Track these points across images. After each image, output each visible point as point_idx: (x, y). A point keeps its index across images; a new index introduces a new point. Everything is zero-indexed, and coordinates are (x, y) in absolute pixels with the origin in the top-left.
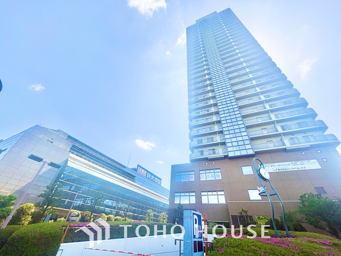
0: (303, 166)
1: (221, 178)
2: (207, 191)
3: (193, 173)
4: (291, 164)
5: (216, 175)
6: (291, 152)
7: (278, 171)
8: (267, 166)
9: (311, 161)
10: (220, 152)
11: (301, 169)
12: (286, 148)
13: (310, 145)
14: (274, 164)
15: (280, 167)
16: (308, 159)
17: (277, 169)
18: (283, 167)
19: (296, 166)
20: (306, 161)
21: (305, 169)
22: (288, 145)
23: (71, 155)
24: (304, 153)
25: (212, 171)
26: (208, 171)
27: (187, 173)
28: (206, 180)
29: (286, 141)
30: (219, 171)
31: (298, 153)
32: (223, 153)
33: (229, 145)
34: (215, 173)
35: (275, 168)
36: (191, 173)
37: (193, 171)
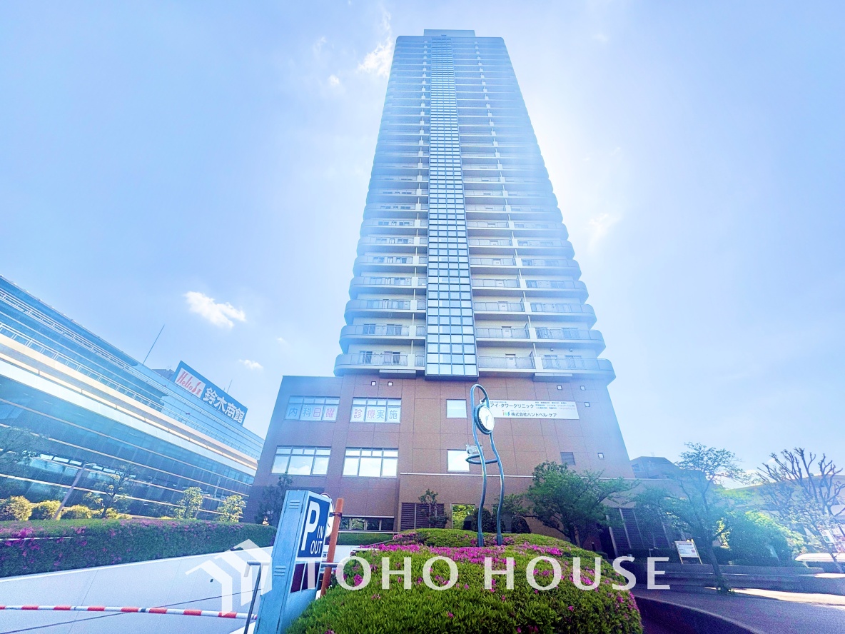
0: (552, 411)
1: (398, 421)
2: (360, 448)
3: (337, 401)
4: (535, 407)
5: (389, 413)
6: (541, 383)
7: (511, 416)
8: (495, 404)
9: (568, 403)
10: (409, 361)
11: (548, 417)
12: (534, 374)
13: (573, 374)
14: (508, 402)
15: (517, 410)
16: (564, 400)
17: (511, 414)
18: (521, 410)
19: (543, 411)
20: (560, 402)
21: (555, 418)
22: (540, 369)
24: (560, 388)
25: (383, 403)
26: (372, 403)
27: (320, 401)
28: (365, 422)
29: (539, 361)
30: (397, 403)
31: (552, 386)
32: (416, 365)
33: (432, 348)
34: (388, 407)
35: (507, 409)
36: (331, 402)
37: (336, 398)
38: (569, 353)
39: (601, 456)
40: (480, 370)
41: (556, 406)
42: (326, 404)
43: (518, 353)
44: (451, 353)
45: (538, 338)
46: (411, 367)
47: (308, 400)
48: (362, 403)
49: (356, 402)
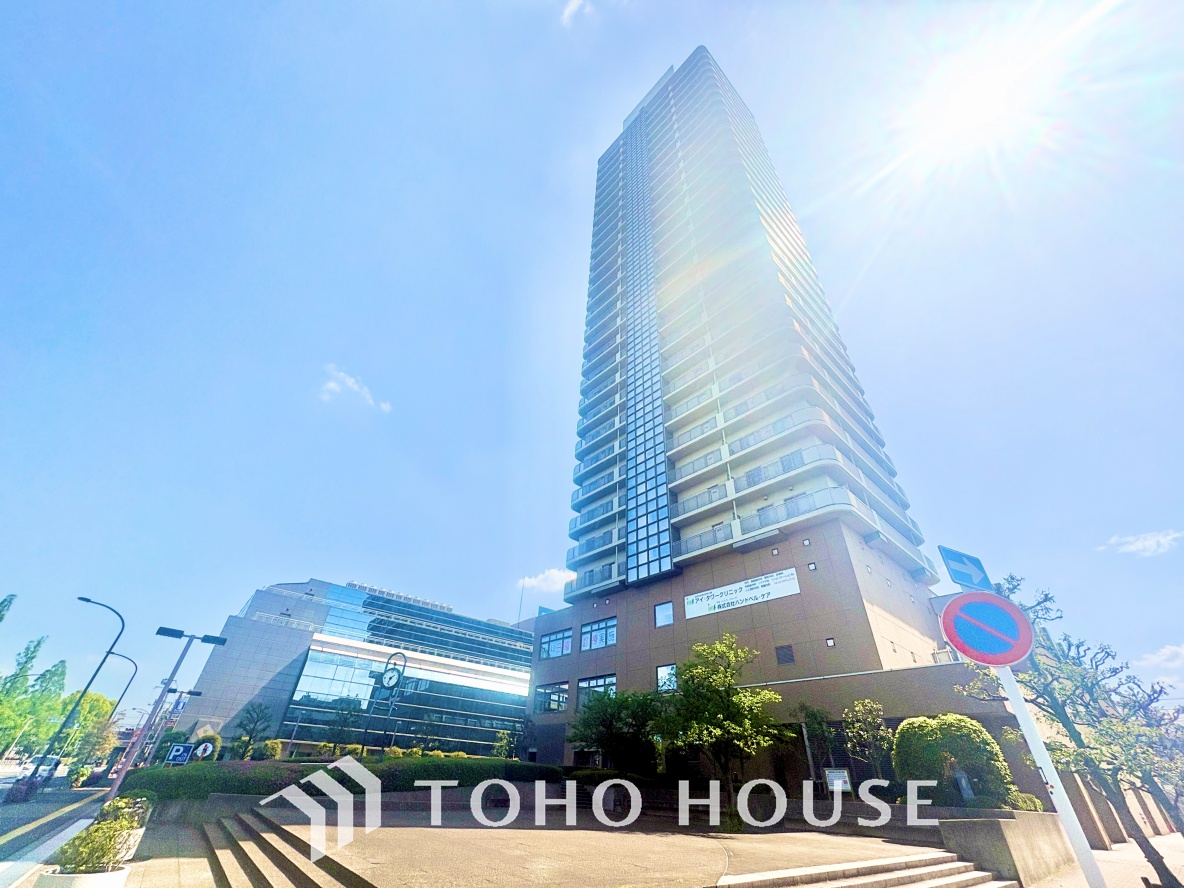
0: (765, 590)
1: (615, 642)
2: (588, 679)
3: (571, 633)
4: (744, 589)
5: (608, 635)
7: (717, 610)
8: (700, 598)
9: (786, 572)
11: (760, 600)
14: (716, 591)
15: (723, 600)
16: (779, 569)
17: (716, 607)
18: (728, 599)
19: (752, 594)
20: (775, 574)
21: (769, 598)
23: (317, 636)
24: (775, 552)
25: (603, 625)
26: (595, 627)
27: (560, 636)
28: (591, 650)
29: (736, 525)
30: (614, 622)
31: (765, 553)
32: (619, 575)
33: (632, 549)
34: (607, 628)
35: (713, 602)
36: (567, 634)
37: (570, 629)
38: (789, 494)
39: (830, 643)
40: (675, 560)
41: (771, 582)
42: (564, 638)
43: (726, 518)
44: (648, 550)
45: (737, 492)
46: (615, 579)
47: (553, 637)
48: (588, 629)
49: (584, 630)
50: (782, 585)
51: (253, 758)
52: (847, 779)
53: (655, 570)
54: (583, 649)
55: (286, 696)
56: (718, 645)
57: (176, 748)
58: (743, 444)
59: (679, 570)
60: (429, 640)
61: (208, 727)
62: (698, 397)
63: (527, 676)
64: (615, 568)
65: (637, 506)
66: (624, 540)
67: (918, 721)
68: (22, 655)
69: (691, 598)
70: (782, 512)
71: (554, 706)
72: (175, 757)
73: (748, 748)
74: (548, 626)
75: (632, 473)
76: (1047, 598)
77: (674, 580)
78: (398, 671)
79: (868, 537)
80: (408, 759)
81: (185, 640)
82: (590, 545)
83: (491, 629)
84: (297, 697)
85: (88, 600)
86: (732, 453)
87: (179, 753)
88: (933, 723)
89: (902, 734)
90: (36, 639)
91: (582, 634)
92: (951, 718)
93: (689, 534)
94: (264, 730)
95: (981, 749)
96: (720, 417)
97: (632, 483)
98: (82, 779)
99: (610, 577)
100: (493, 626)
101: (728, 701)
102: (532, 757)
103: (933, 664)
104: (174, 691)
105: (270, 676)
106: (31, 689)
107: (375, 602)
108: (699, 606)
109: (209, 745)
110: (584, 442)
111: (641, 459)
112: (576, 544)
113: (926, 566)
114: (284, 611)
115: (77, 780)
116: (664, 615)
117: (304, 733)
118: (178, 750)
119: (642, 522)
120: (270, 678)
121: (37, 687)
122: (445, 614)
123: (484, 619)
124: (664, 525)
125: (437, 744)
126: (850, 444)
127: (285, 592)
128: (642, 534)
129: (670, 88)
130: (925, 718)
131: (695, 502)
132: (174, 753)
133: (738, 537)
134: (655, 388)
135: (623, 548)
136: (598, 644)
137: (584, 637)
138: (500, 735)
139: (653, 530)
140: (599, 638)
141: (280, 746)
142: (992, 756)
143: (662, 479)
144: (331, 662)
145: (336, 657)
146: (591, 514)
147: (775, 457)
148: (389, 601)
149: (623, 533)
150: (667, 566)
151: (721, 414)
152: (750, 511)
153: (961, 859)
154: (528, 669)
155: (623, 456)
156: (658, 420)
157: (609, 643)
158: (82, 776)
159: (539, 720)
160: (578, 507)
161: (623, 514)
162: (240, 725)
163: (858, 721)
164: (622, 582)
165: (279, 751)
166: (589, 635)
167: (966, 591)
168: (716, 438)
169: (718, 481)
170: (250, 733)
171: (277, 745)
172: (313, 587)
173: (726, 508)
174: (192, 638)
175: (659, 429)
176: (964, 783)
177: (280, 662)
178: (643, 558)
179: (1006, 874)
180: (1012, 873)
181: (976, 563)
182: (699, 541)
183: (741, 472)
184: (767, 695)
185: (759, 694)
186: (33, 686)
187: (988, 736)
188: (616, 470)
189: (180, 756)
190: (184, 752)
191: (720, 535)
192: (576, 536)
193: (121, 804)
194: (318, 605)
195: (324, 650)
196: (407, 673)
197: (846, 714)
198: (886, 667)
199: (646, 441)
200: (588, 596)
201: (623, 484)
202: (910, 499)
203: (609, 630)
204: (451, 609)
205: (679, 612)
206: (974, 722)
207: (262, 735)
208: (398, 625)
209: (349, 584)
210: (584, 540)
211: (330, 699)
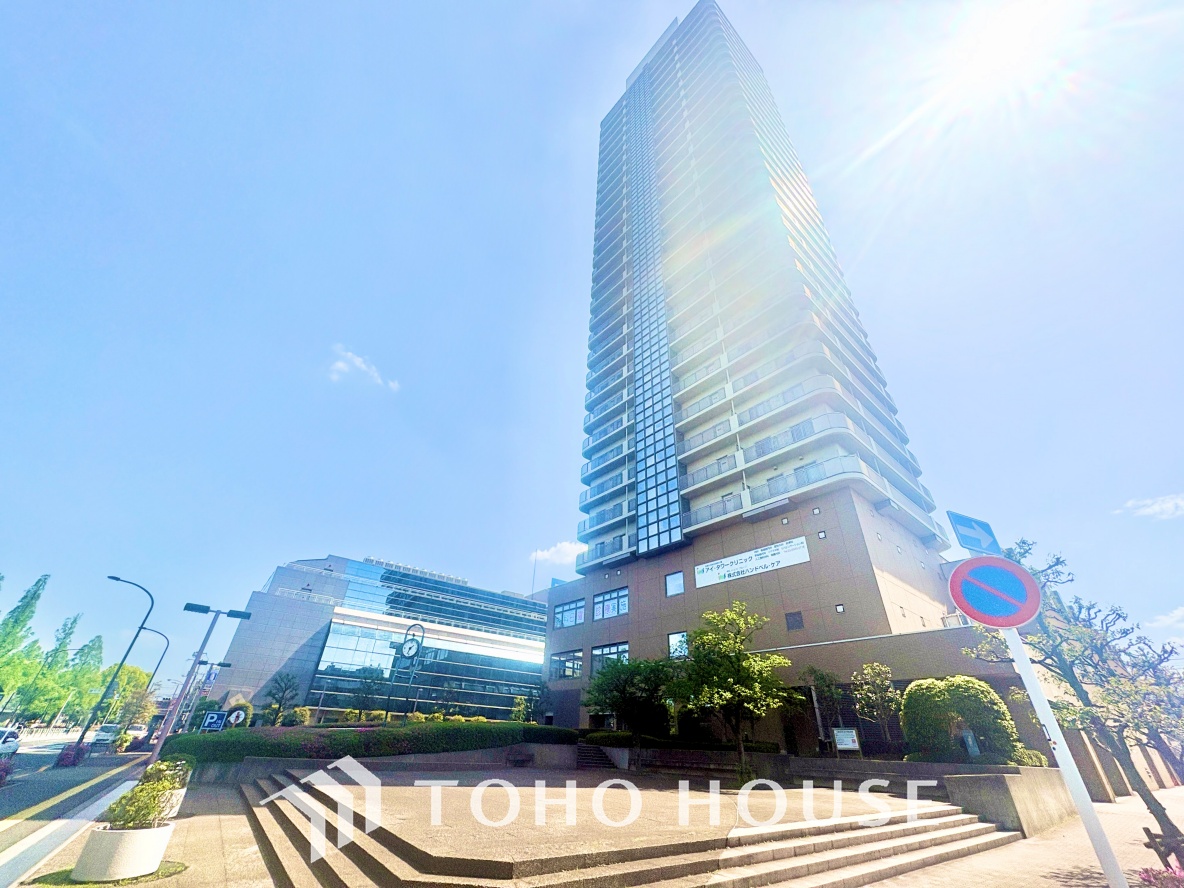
0: (776, 558)
1: (627, 611)
3: (583, 603)
4: (754, 557)
5: (620, 604)
7: (727, 579)
8: (710, 568)
9: (795, 541)
10: (624, 544)
11: (770, 568)
12: (741, 515)
13: (788, 499)
15: (733, 569)
16: (789, 538)
17: (726, 575)
18: (739, 567)
19: (762, 562)
20: (784, 543)
21: (779, 567)
23: (337, 610)
24: (785, 521)
25: (614, 595)
26: (607, 597)
27: (573, 606)
28: (603, 619)
29: (746, 496)
30: (626, 592)
31: (775, 522)
32: (630, 546)
33: (642, 521)
34: (618, 598)
35: (723, 571)
36: (580, 604)
37: (583, 599)
38: (799, 464)
39: (840, 609)
40: (685, 531)
41: (780, 550)
42: (577, 608)
43: (735, 489)
44: (658, 521)
45: (747, 462)
46: (626, 550)
47: (566, 608)
48: (600, 599)
49: (597, 600)
50: (791, 553)
51: (283, 724)
52: (855, 738)
53: (665, 541)
54: (596, 618)
55: (311, 666)
56: (728, 613)
57: (210, 715)
58: (752, 414)
59: (689, 541)
60: (446, 612)
61: (240, 696)
62: (707, 368)
63: (543, 645)
64: (625, 539)
65: (647, 478)
66: (634, 512)
67: (926, 683)
68: (61, 631)
69: (700, 567)
70: (792, 481)
71: (569, 672)
72: (210, 723)
73: (759, 709)
74: (562, 598)
75: (641, 446)
76: (1058, 562)
77: (684, 551)
78: (417, 642)
79: (880, 505)
80: (430, 724)
81: (211, 615)
82: (601, 518)
83: (505, 600)
84: (322, 667)
85: (117, 579)
86: (741, 424)
87: (212, 721)
88: (941, 684)
89: (910, 695)
90: (72, 617)
91: (594, 604)
92: (959, 680)
93: (697, 506)
94: (292, 698)
95: (989, 709)
96: (728, 387)
97: (641, 456)
98: (126, 745)
99: (621, 548)
100: (508, 598)
101: (739, 666)
102: (549, 720)
103: (942, 628)
104: (205, 663)
105: (295, 647)
106: (71, 663)
107: (391, 576)
108: (708, 575)
109: (241, 712)
110: (592, 416)
111: (650, 431)
112: (586, 517)
113: (937, 532)
114: (305, 586)
115: (121, 745)
116: (675, 585)
117: (331, 701)
118: (212, 718)
119: (652, 494)
120: (295, 649)
121: (77, 661)
122: (461, 588)
123: (499, 591)
124: (674, 496)
125: (457, 709)
126: (862, 411)
127: (305, 568)
128: (652, 505)
129: (674, 42)
130: (934, 680)
131: (705, 473)
132: (209, 720)
133: (748, 507)
134: (663, 359)
135: (633, 520)
136: (611, 613)
137: (596, 606)
138: (517, 701)
139: (663, 501)
140: (611, 607)
141: (309, 713)
142: (999, 715)
143: (671, 451)
144: (353, 634)
145: (357, 630)
146: (601, 488)
147: (786, 426)
148: (406, 575)
149: (633, 505)
150: (677, 536)
151: (730, 384)
152: (760, 481)
153: (965, 812)
154: (543, 638)
155: (631, 429)
156: (667, 392)
157: (621, 612)
158: (126, 742)
159: (556, 686)
160: (587, 481)
161: (632, 487)
162: (270, 694)
163: (867, 683)
164: (633, 553)
165: (308, 717)
166: (601, 605)
167: (976, 555)
168: (725, 409)
169: (728, 452)
170: (279, 702)
171: (306, 713)
172: (333, 563)
173: (736, 478)
174: (218, 613)
175: (667, 401)
176: (970, 741)
177: (303, 636)
178: (653, 530)
179: (1009, 825)
180: (1016, 824)
181: (986, 527)
182: (708, 512)
183: (751, 443)
184: (778, 660)
185: (768, 658)
186: (73, 660)
187: (995, 696)
188: (625, 443)
189: (215, 722)
190: (218, 719)
191: (730, 505)
192: (586, 509)
193: (163, 767)
194: (339, 580)
195: (346, 622)
196: (426, 643)
197: (855, 677)
198: (895, 631)
199: (654, 413)
200: (600, 567)
201: (632, 457)
202: (922, 465)
203: (621, 600)
204: (466, 582)
205: (690, 581)
206: (982, 683)
207: (291, 702)
208: (415, 598)
209: (367, 560)
210: (594, 513)
211: (354, 668)
